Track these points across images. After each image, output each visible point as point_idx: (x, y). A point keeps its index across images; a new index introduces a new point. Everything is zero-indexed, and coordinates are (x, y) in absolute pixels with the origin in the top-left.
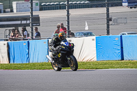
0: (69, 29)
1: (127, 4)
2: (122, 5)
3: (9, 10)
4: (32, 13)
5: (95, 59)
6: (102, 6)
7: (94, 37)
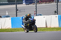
1: (25, 3)
2: (22, 4)
5: (11, 28)
6: (14, 4)
7: (10, 18)
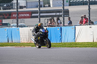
0: (90, 19)
3: (47, 5)
4: (64, 8)
